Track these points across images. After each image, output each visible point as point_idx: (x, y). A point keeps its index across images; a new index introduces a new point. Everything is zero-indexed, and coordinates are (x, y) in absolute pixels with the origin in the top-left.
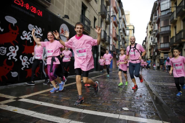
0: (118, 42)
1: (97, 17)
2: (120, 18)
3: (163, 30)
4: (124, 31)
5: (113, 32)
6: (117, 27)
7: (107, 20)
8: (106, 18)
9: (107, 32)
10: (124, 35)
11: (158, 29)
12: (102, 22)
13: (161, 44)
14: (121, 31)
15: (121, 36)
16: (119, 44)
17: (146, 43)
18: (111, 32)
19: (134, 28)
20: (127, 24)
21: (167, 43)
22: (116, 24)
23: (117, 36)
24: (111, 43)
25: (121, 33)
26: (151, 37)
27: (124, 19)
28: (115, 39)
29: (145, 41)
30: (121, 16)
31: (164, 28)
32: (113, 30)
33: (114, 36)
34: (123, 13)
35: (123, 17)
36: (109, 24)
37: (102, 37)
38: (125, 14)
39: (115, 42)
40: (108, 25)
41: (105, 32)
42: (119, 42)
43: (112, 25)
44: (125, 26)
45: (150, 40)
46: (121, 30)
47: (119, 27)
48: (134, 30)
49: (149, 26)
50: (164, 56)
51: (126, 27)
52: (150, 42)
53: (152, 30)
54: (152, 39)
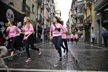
0: (49, 22)
1: (34, 5)
2: (51, 6)
3: (79, 14)
4: (54, 15)
6: (49, 12)
7: (42, 7)
8: (41, 5)
9: (42, 15)
11: (76, 14)
12: (38, 8)
13: (78, 24)
14: (52, 15)
15: (52, 18)
17: (69, 23)
18: (45, 15)
19: (61, 12)
20: (56, 10)
21: (82, 23)
22: (48, 10)
23: (49, 18)
24: (45, 24)
25: (52, 16)
26: (72, 19)
27: (53, 6)
28: (48, 21)
29: (68, 22)
30: (51, 4)
31: (80, 13)
32: (46, 14)
33: (47, 18)
34: (53, 2)
35: (53, 4)
37: (39, 19)
38: (55, 2)
39: (48, 23)
40: (43, 11)
41: (40, 15)
42: (51, 22)
43: (45, 10)
44: (55, 11)
45: (71, 21)
47: (51, 12)
48: (60, 14)
49: (71, 12)
50: (80, 32)
51: (55, 12)
52: (71, 22)
53: (72, 14)
54: (72, 21)
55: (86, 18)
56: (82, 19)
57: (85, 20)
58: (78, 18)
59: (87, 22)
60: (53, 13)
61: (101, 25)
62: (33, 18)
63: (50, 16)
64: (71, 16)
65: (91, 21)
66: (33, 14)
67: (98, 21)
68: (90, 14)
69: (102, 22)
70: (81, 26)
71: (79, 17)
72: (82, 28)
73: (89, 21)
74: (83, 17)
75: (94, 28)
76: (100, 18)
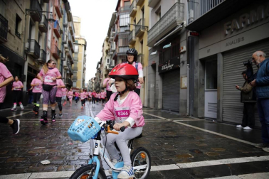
0: (59, 61)
1: (22, 16)
2: (65, 26)
3: (122, 50)
4: (70, 45)
5: (51, 44)
6: (60, 39)
7: (42, 24)
8: (40, 21)
9: (41, 44)
10: (70, 52)
11: (116, 48)
12: (32, 25)
14: (66, 45)
15: (66, 52)
16: (62, 65)
17: (101, 66)
18: (49, 44)
19: (86, 42)
20: (76, 36)
22: (58, 34)
23: (60, 52)
25: (66, 48)
26: (107, 58)
27: (70, 28)
28: (55, 56)
29: (100, 63)
30: (66, 22)
31: (123, 48)
32: (52, 41)
33: (54, 51)
34: (70, 19)
35: (70, 24)
36: (46, 31)
37: (32, 51)
38: (74, 20)
40: (44, 34)
42: (62, 61)
43: (50, 34)
44: (73, 38)
46: (65, 43)
47: (63, 39)
48: (85, 46)
49: (106, 44)
51: (74, 40)
52: (106, 64)
53: (109, 49)
54: (108, 61)
58: (118, 58)
60: (70, 43)
61: (157, 73)
62: (17, 46)
63: (60, 48)
64: (107, 52)
66: (17, 38)
67: (154, 66)
68: (140, 52)
69: (160, 68)
71: (121, 55)
75: (146, 78)
76: (157, 61)
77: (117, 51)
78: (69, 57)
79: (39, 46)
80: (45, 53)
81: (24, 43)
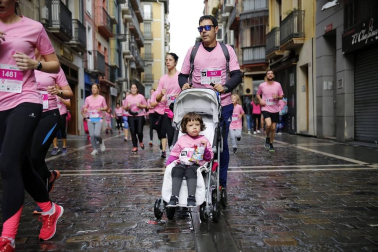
55: (278, 25)
56: (263, 28)
57: (274, 30)
58: (242, 24)
59: (281, 42)
61: (340, 53)
63: (112, 13)
64: (216, 12)
65: (297, 36)
67: (330, 38)
68: (295, 6)
69: (346, 40)
70: (257, 57)
71: (249, 16)
72: (260, 69)
73: (292, 36)
74: (267, 18)
75: (310, 69)
76: (338, 23)
77: (239, 9)
78: (134, 32)
79: (70, 14)
80: (82, 27)
81: (39, 9)
